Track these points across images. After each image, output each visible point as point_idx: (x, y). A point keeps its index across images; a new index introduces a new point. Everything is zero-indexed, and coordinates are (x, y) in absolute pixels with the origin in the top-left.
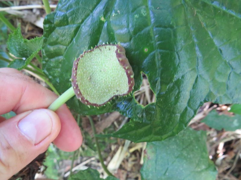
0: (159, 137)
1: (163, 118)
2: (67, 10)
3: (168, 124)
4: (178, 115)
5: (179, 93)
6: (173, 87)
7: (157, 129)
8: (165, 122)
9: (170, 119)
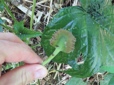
0: (82, 77)
1: (85, 70)
2: (56, 24)
3: (86, 72)
4: (91, 70)
5: (93, 62)
6: (91, 59)
7: (82, 73)
8: (85, 71)
9: (88, 71)
